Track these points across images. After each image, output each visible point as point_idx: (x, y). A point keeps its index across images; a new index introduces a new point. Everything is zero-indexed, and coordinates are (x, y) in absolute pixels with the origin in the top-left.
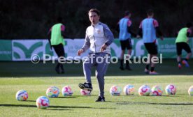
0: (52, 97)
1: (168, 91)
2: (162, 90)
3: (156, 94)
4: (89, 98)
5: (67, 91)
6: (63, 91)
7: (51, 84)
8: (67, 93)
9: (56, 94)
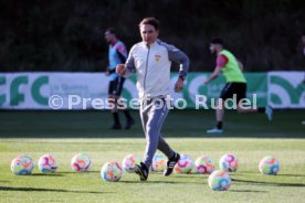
0: (20, 174)
1: (224, 165)
2: (213, 163)
3: (202, 170)
4: (85, 175)
5: (47, 163)
6: (40, 163)
7: (20, 151)
8: (47, 167)
9: (28, 168)
